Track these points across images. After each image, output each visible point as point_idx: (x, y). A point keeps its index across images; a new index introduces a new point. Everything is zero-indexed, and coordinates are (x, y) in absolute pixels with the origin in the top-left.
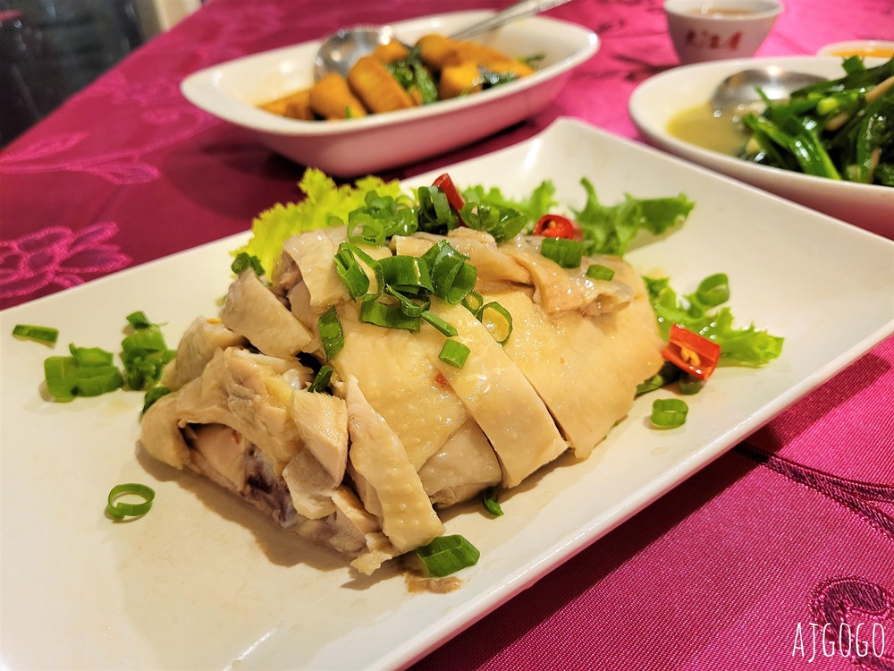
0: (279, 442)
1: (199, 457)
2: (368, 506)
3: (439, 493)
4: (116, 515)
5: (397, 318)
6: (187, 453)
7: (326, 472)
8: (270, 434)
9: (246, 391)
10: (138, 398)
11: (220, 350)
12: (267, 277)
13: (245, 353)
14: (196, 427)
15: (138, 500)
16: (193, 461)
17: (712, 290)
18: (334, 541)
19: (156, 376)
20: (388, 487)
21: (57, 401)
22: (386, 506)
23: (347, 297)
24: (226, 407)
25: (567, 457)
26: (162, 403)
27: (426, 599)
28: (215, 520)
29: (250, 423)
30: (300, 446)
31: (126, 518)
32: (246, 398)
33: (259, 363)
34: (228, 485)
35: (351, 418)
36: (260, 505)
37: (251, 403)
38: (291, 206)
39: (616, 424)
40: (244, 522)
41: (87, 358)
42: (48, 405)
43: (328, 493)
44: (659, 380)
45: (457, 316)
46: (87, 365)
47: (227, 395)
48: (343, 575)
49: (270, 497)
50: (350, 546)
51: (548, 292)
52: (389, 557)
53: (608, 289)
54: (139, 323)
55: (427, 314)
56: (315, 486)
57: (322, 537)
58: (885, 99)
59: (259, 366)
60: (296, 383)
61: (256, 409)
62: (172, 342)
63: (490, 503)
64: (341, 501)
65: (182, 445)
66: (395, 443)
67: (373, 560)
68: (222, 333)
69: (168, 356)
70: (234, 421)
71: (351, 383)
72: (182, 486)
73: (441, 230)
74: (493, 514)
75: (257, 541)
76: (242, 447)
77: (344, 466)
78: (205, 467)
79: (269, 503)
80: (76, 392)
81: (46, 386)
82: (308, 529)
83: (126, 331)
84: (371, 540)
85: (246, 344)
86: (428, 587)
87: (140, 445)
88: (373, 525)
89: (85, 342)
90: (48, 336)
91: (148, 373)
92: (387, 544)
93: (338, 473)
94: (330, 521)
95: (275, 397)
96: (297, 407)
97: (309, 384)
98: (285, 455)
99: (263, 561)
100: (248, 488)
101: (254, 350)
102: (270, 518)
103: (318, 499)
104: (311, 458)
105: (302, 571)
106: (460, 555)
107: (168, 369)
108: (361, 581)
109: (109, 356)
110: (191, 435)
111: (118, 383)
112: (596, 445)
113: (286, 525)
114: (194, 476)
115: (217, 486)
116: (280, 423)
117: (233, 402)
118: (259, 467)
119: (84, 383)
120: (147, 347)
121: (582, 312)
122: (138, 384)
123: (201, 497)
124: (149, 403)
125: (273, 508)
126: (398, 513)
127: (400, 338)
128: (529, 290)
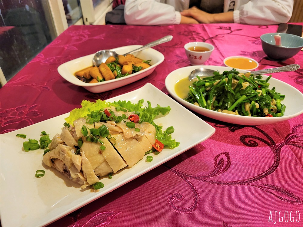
0: (69, 164)
1: (54, 165)
2: (84, 176)
3: (99, 174)
4: (37, 176)
5: (92, 140)
6: (52, 164)
7: (77, 170)
8: (67, 162)
9: (63, 153)
10: (43, 151)
11: (59, 144)
12: (70, 129)
13: (64, 146)
14: (54, 159)
15: (42, 173)
16: (53, 165)
17: (170, 130)
18: (79, 182)
19: (47, 146)
20: (88, 173)
21: (25, 151)
22: (87, 176)
23: (83, 136)
24: (60, 156)
25: (127, 167)
26: (47, 153)
27: (93, 193)
28: (57, 177)
29: (64, 159)
30: (73, 164)
31: (39, 177)
32: (63, 155)
33: (66, 148)
34: (60, 171)
35: (82, 160)
36: (66, 175)
37: (64, 156)
38: (78, 109)
39: (140, 160)
40: (63, 179)
41: (32, 142)
42: (24, 152)
43: (77, 173)
44: (151, 151)
45: (105, 140)
46: (32, 143)
47: (60, 153)
48: (80, 189)
49: (68, 173)
50: (82, 183)
51: (125, 134)
52: (88, 186)
53: (138, 133)
54: (44, 134)
55: (98, 140)
56: (75, 172)
57: (77, 182)
58: (216, 86)
59: (66, 149)
60: (73, 152)
61: (65, 157)
62: (51, 139)
63: (110, 176)
64: (79, 175)
65: (51, 162)
66: (90, 165)
67: (84, 186)
68: (60, 140)
69: (50, 142)
70: (61, 159)
71: (83, 153)
72: (51, 171)
73: (105, 121)
74: (110, 178)
75: (65, 182)
76: (63, 163)
77: (80, 168)
78: (56, 167)
79: (67, 175)
80: (30, 149)
81: (23, 148)
82: (75, 180)
83: (41, 135)
84: (85, 183)
85: (64, 143)
86: (94, 191)
87: (43, 161)
88: (86, 180)
89: (32, 138)
90: (24, 137)
91: (45, 146)
92: (87, 183)
93: (79, 170)
94: (78, 178)
95: (69, 155)
96: (72, 157)
97: (76, 152)
98: (70, 166)
99: (65, 185)
100: (64, 171)
101: (66, 145)
102: (68, 178)
103: (75, 174)
104: (75, 167)
105: (72, 188)
106: (101, 186)
107: (50, 145)
108: (83, 190)
109: (37, 141)
110: (53, 161)
111: (39, 147)
112: (134, 165)
113: (70, 179)
114: (53, 168)
115: (58, 171)
116: (69, 160)
117: (61, 155)
118: (66, 167)
119: (32, 147)
120: (45, 139)
121: (133, 138)
122: (43, 148)
123: (54, 173)
124: (45, 153)
125: (68, 176)
126: (90, 178)
127: (93, 144)
128: (121, 134)
